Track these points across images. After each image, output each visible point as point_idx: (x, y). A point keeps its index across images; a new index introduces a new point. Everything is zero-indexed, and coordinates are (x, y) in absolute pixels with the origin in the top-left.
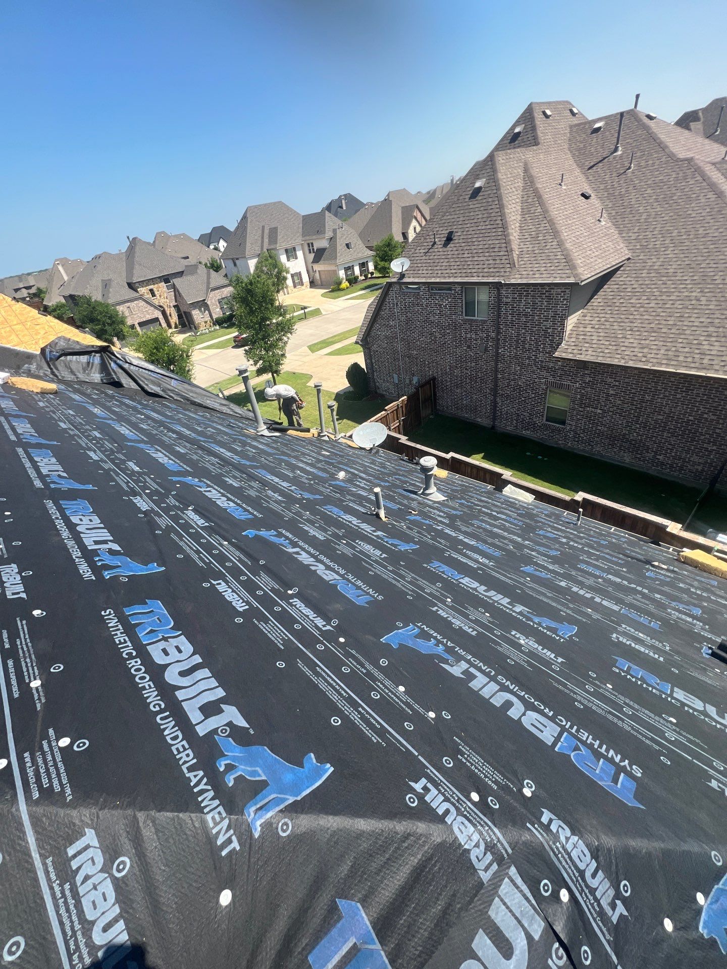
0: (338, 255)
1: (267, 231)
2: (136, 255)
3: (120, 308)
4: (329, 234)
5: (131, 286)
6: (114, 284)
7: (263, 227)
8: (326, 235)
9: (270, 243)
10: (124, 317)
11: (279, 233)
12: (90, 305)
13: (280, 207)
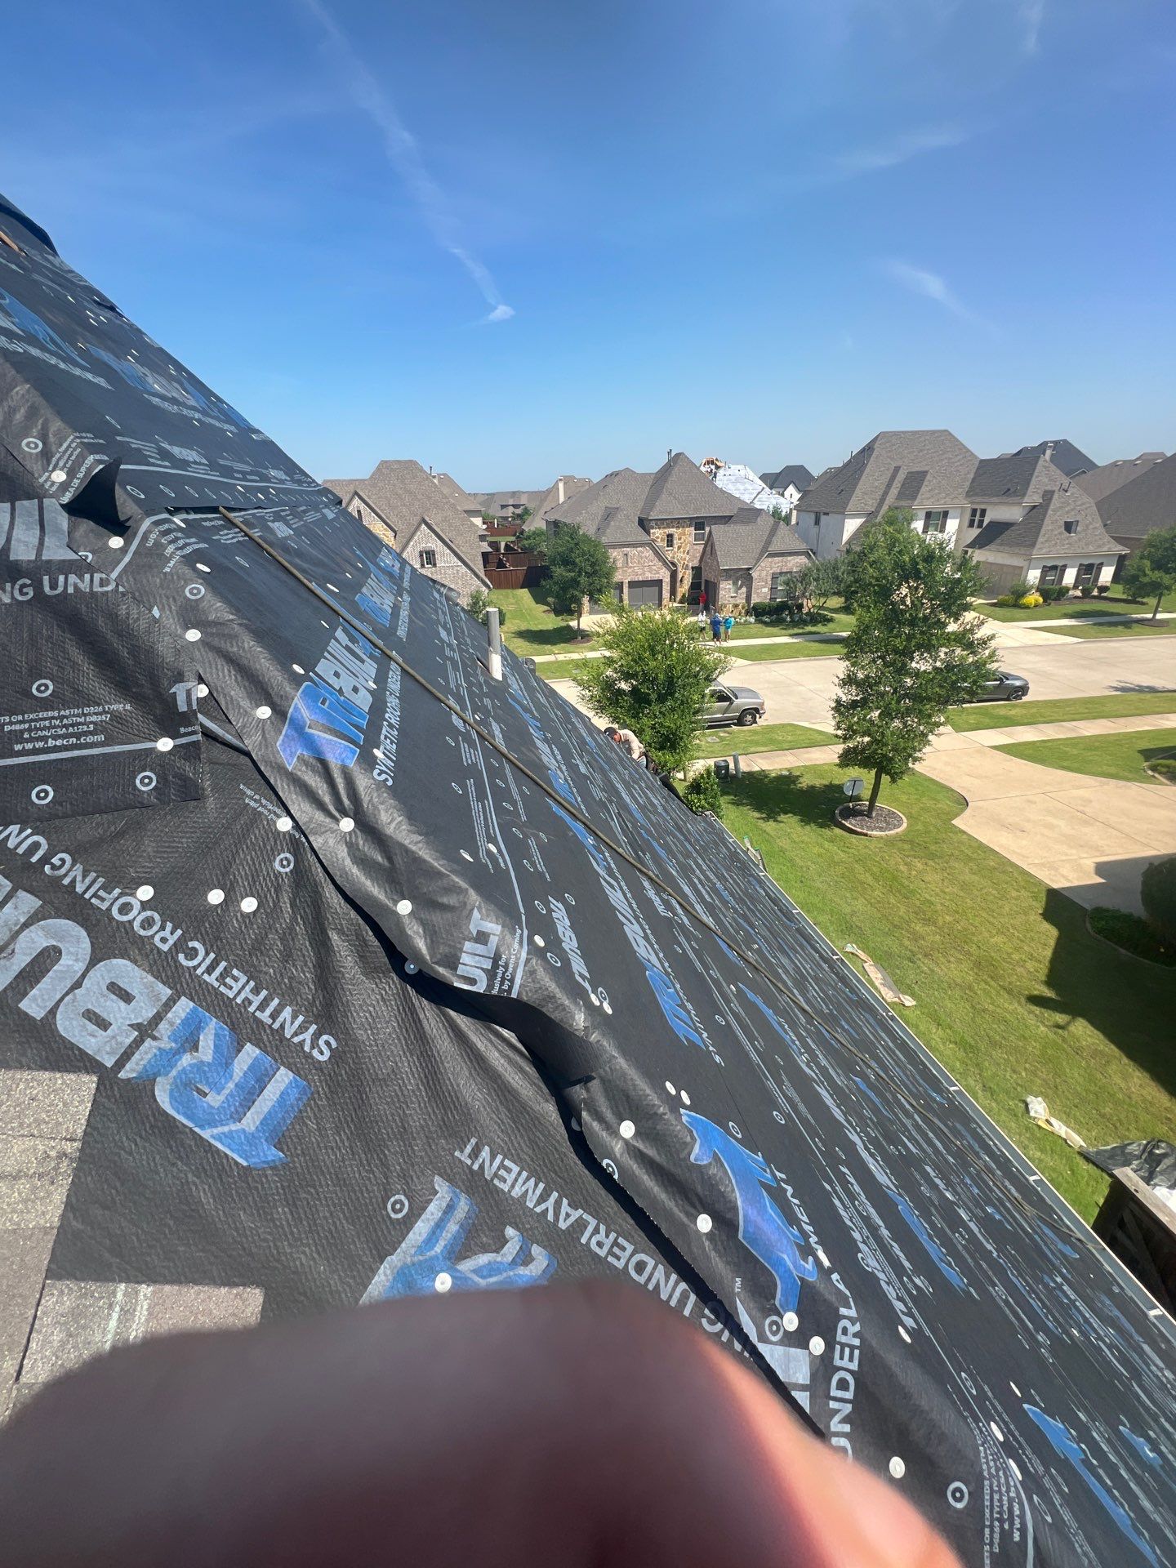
0: (1041, 539)
1: (901, 476)
2: (670, 479)
3: (614, 554)
4: (1033, 498)
5: (644, 524)
6: (620, 516)
7: (897, 469)
8: (1026, 499)
9: (900, 496)
10: (613, 569)
11: (925, 483)
12: (573, 539)
13: (943, 439)
